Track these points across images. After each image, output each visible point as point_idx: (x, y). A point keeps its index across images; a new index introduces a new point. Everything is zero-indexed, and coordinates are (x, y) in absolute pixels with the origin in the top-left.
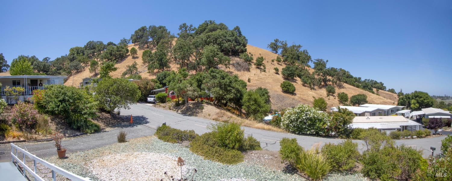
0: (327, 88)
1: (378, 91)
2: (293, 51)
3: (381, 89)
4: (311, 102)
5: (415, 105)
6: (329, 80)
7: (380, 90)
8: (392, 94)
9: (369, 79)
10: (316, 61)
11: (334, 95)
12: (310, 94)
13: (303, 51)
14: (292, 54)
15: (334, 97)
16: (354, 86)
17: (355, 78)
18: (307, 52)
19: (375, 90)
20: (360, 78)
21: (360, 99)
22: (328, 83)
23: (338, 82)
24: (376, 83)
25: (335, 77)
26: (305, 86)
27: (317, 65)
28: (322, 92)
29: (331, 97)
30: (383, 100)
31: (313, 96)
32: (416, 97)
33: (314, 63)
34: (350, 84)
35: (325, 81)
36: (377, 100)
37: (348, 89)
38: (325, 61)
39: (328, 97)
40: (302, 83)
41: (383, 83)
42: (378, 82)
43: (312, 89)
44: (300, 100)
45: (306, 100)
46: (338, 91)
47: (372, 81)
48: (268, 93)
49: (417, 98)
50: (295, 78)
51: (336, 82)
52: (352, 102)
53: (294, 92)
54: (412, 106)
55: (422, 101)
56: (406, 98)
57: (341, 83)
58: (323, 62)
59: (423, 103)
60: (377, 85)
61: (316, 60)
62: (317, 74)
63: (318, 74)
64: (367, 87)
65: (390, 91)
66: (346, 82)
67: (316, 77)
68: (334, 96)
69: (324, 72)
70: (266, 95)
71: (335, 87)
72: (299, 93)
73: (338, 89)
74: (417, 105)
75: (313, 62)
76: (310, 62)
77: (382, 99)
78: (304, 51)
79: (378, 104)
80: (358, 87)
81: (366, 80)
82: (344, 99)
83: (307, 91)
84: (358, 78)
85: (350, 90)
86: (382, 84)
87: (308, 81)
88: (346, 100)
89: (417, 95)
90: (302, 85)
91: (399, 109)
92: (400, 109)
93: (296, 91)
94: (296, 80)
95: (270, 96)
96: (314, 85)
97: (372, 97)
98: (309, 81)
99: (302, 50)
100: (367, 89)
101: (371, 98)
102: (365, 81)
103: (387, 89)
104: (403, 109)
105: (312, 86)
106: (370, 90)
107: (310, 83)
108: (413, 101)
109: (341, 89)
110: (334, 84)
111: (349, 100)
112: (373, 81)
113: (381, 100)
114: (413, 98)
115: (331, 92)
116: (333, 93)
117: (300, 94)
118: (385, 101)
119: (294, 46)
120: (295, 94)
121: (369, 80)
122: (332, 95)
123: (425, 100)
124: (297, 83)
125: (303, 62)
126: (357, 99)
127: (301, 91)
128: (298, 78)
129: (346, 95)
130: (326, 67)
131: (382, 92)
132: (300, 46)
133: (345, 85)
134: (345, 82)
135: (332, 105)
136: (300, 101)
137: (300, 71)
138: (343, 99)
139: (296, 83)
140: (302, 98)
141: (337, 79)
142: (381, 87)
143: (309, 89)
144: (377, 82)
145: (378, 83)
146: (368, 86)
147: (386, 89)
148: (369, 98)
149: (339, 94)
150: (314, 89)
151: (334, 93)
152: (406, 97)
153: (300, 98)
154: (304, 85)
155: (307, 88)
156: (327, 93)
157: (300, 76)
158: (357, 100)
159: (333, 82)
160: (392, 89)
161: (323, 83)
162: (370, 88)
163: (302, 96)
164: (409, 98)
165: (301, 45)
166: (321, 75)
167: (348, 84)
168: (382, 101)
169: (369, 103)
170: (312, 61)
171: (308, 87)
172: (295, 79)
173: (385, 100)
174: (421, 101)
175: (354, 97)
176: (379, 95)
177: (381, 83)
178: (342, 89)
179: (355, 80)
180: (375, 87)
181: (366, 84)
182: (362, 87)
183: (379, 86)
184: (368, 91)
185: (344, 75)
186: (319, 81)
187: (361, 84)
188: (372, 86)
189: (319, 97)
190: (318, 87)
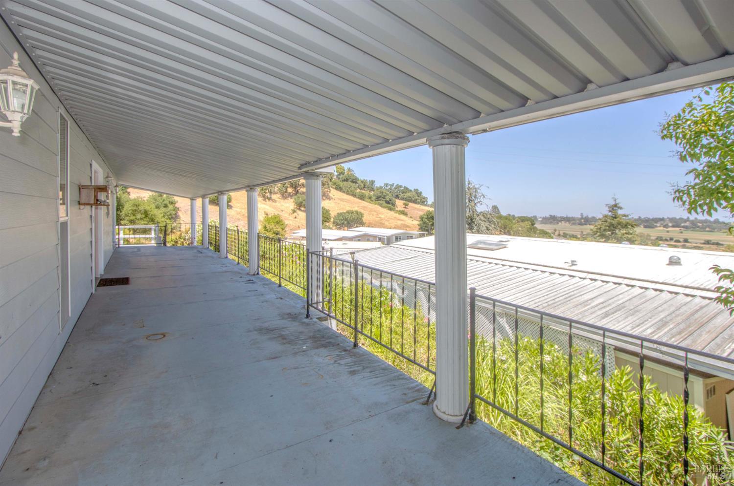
0: (295, 199)
1: (407, 205)
3: (415, 202)
4: (259, 221)
7: (411, 204)
9: (393, 184)
12: (259, 209)
17: (362, 182)
19: (399, 203)
20: (373, 182)
21: (350, 219)
24: (406, 190)
28: (287, 205)
29: (301, 214)
31: (265, 212)
35: (295, 186)
36: (390, 222)
37: (336, 201)
39: (294, 213)
41: (420, 190)
42: (410, 188)
43: (266, 198)
44: (240, 218)
47: (398, 187)
48: (175, 204)
52: (334, 223)
57: (326, 190)
60: (407, 195)
64: (384, 198)
70: (171, 207)
72: (238, 205)
81: (386, 185)
84: (368, 181)
85: (342, 202)
86: (419, 193)
88: (327, 219)
91: (412, 236)
93: (233, 200)
95: (180, 209)
96: (271, 193)
97: (382, 217)
100: (382, 202)
101: (380, 217)
102: (381, 187)
104: (421, 236)
105: (268, 195)
106: (390, 204)
111: (332, 220)
112: (401, 186)
115: (302, 205)
117: (241, 208)
118: (406, 224)
120: (231, 207)
126: (346, 220)
127: (243, 201)
129: (327, 211)
131: (415, 208)
133: (334, 193)
135: (299, 227)
136: (239, 219)
140: (244, 215)
143: (261, 199)
144: (407, 189)
145: (411, 191)
146: (385, 196)
147: (427, 202)
148: (377, 217)
150: (270, 199)
153: (239, 213)
156: (295, 206)
161: (290, 190)
162: (390, 200)
163: (243, 211)
167: (344, 192)
169: (368, 227)
171: (259, 195)
175: (339, 214)
176: (405, 214)
177: (416, 190)
178: (327, 201)
179: (362, 185)
180: (403, 199)
181: (383, 193)
182: (374, 198)
183: (410, 196)
184: (381, 205)
185: (341, 175)
186: (283, 186)
187: (372, 193)
188: (397, 196)
189: (276, 213)
190: (279, 195)
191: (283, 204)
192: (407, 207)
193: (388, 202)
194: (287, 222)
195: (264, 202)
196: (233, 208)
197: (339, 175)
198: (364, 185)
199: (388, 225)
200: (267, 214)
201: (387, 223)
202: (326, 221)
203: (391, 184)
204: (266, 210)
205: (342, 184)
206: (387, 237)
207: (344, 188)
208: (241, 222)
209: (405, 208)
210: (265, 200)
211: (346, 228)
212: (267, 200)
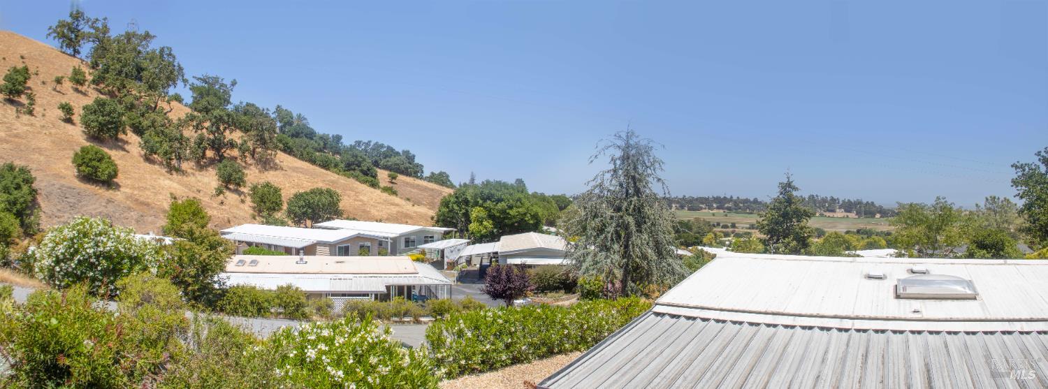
0: (220, 169)
1: (394, 178)
2: (125, 51)
3: (406, 172)
4: (165, 211)
5: (481, 223)
6: (232, 145)
7: (401, 177)
8: (438, 191)
9: (370, 142)
10: (198, 83)
11: (242, 189)
12: (163, 188)
13: (157, 52)
14: (119, 60)
15: (240, 195)
16: (313, 162)
17: (321, 138)
18: (170, 54)
19: (383, 175)
20: (338, 138)
21: (318, 205)
22: (229, 153)
23: (259, 150)
24: (391, 152)
25: (253, 133)
26: (152, 162)
27: (201, 95)
28: (206, 180)
29: (231, 197)
30: (397, 209)
31: (171, 194)
32: (485, 200)
33: (193, 88)
34: (302, 158)
35: (217, 145)
37: (289, 172)
38: (227, 82)
39: (218, 195)
40: (143, 153)
41: (412, 152)
42: (397, 150)
43: (171, 169)
44: (131, 205)
45: (147, 205)
46: (253, 176)
47: (378, 146)
48: (32, 183)
49: (489, 202)
50: (121, 136)
51: (254, 149)
52: (290, 212)
53: (115, 180)
54: (473, 226)
55: (503, 212)
56: (458, 203)
57: (269, 152)
58: (222, 85)
59: (504, 218)
60: (393, 160)
61: (198, 79)
62: (195, 123)
63: (197, 125)
64: (358, 167)
65: (435, 178)
66: (288, 150)
67: (189, 133)
68: (240, 193)
69: (215, 117)
70: (25, 188)
71: (251, 165)
72: (129, 182)
73: (257, 171)
74: (488, 224)
75: (188, 86)
76: (180, 83)
77: (397, 205)
78: (162, 50)
79: (381, 221)
80: (325, 165)
81: (359, 143)
82: (267, 204)
83: (155, 177)
84: (331, 136)
86: (410, 158)
87: (161, 146)
88: (276, 206)
89: (488, 195)
90: (142, 159)
91: (431, 237)
92: (436, 237)
93: (119, 175)
94: (127, 142)
95: (39, 191)
96: (179, 158)
97: (365, 199)
98: (166, 146)
99: (154, 46)
100: (358, 173)
101: (361, 201)
102: (352, 148)
103: (427, 173)
104: (446, 236)
105: (174, 162)
106: (369, 177)
107: (166, 153)
108: (475, 212)
109: (266, 173)
110: (245, 157)
111: (285, 207)
112: (382, 146)
113: (392, 207)
114: (476, 204)
115: (231, 181)
116: (238, 185)
117: (133, 188)
118: (405, 211)
119: (129, 37)
120: (118, 186)
121: (368, 144)
122: (236, 191)
123: (511, 208)
124: (128, 152)
125: (152, 87)
126: (309, 205)
127: (136, 176)
128: (132, 137)
129: (277, 191)
130: (231, 100)
131: (407, 183)
132: (147, 36)
133: (282, 158)
134: (284, 151)
135: (229, 222)
136: (129, 208)
137: (143, 115)
138: (265, 202)
139: (124, 153)
140: (137, 200)
141: (258, 140)
142: (406, 167)
143: (164, 171)
144: (392, 150)
145: (398, 153)
146: (360, 162)
147: (422, 172)
148: (355, 200)
149: (254, 189)
150: (178, 170)
151: (240, 182)
152: (457, 198)
153: (131, 197)
154: (148, 159)
155: (157, 167)
156: (220, 183)
157: (138, 131)
158: (309, 207)
159: (243, 149)
160: (441, 174)
161: (210, 153)
162: (369, 170)
163: (136, 192)
164: (466, 202)
165: (150, 33)
166: (207, 129)
167: (295, 156)
168: (394, 210)
169: (348, 219)
170: (185, 81)
171: (161, 164)
172: (122, 140)
173: (408, 207)
174: (499, 211)
175: (298, 196)
176: (395, 193)
177: (406, 153)
178: (272, 172)
179: (322, 144)
180: (386, 168)
181: (356, 157)
182: (343, 165)
183: (398, 162)
184: (357, 178)
185: (287, 127)
186: (199, 147)
187: (338, 157)
188: (376, 162)
189: (192, 195)
190: (192, 164)
191: (199, 178)
192: (394, 181)
193: (365, 173)
194: (210, 212)
195: (169, 175)
196: (121, 189)
197: (285, 126)
198: (325, 144)
199: (376, 213)
200: (175, 198)
201: (374, 212)
202: (274, 209)
203: (366, 142)
204: (173, 191)
205: (291, 142)
206: (391, 239)
207: (294, 149)
208: (132, 213)
209: (393, 183)
210: (170, 172)
211: (309, 222)
212: (174, 173)
